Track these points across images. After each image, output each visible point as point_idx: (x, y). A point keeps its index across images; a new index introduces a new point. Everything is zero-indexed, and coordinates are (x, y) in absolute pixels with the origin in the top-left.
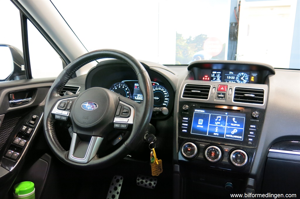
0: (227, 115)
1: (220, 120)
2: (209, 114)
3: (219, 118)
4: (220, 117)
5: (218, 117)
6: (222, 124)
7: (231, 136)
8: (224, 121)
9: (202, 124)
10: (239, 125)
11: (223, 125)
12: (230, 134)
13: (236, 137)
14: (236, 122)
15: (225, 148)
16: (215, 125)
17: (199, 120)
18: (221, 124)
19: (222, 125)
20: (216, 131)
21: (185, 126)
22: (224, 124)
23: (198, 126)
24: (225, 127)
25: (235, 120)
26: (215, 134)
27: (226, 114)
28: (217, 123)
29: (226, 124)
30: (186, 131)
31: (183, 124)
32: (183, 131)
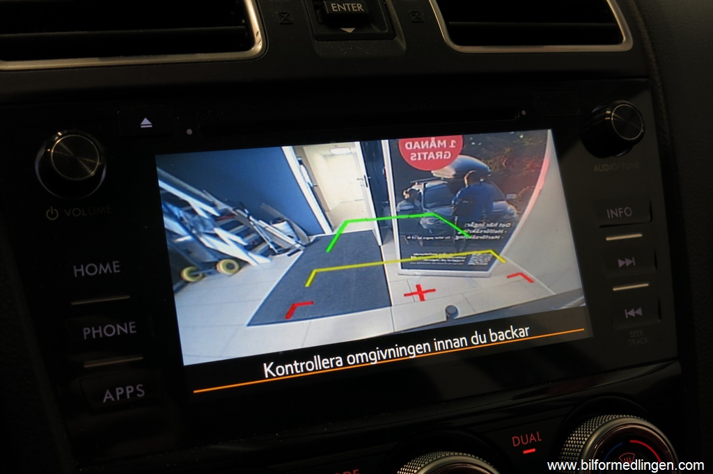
15: (517, 441)
30: (141, 393)
31: (86, 331)
32: (108, 396)
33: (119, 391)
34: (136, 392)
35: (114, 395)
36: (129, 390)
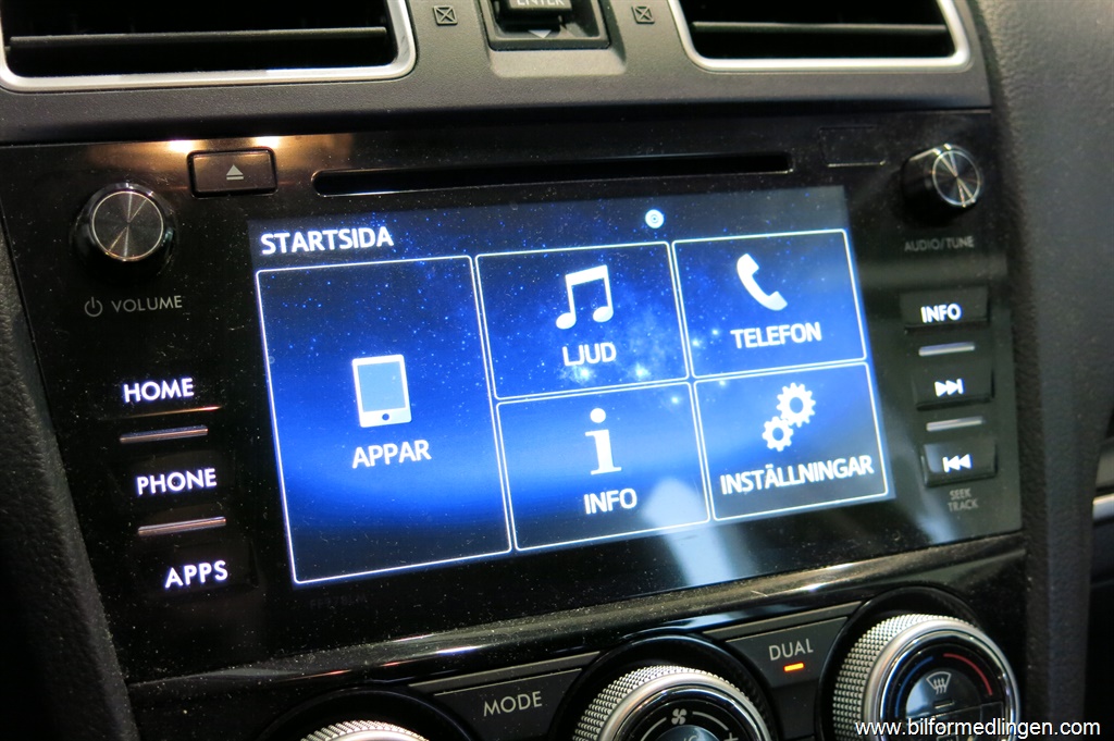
0: (666, 232)
1: (603, 314)
2: (461, 269)
3: (589, 295)
4: (600, 273)
5: (573, 279)
6: (645, 359)
7: (774, 478)
8: (649, 321)
9: (402, 414)
10: (811, 332)
11: (654, 376)
12: (758, 457)
13: (815, 472)
14: (775, 302)
15: (776, 652)
16: (573, 385)
17: (357, 363)
18: (628, 360)
19: (641, 371)
20: (606, 465)
21: (193, 501)
22: (659, 352)
23: (363, 457)
24: (682, 391)
25: (766, 281)
26: (593, 504)
27: (654, 219)
28: (582, 363)
29: (689, 344)
30: (221, 574)
31: (142, 482)
32: (173, 578)
33: (190, 571)
34: (214, 572)
35: (182, 577)
36: (205, 569)
